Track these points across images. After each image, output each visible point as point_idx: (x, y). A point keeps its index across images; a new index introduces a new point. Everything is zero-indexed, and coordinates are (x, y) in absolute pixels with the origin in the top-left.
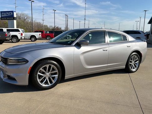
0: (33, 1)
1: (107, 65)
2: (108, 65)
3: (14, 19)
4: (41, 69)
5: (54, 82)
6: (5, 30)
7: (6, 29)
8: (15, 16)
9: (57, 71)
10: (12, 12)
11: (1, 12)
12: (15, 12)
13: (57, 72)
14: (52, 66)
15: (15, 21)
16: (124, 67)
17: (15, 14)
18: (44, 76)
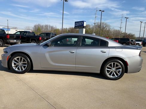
0: (103, 11)
1: (75, 66)
3: (83, 28)
4: (15, 59)
5: (24, 69)
8: (85, 25)
9: (26, 62)
11: (75, 22)
12: (85, 21)
13: (26, 63)
14: (23, 58)
15: (84, 30)
16: (99, 72)
17: (85, 23)
18: (17, 64)
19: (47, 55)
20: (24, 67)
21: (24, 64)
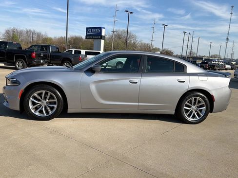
0: (131, 13)
1: (137, 104)
2: (139, 104)
3: (101, 38)
4: (35, 94)
5: (51, 112)
6: (83, 52)
7: (85, 51)
8: (103, 34)
9: (56, 100)
10: (101, 28)
11: (87, 28)
12: (104, 28)
13: (56, 102)
14: (50, 93)
15: (102, 41)
16: (173, 112)
18: (38, 103)
19: (93, 88)
20: (52, 108)
21: (50, 103)
